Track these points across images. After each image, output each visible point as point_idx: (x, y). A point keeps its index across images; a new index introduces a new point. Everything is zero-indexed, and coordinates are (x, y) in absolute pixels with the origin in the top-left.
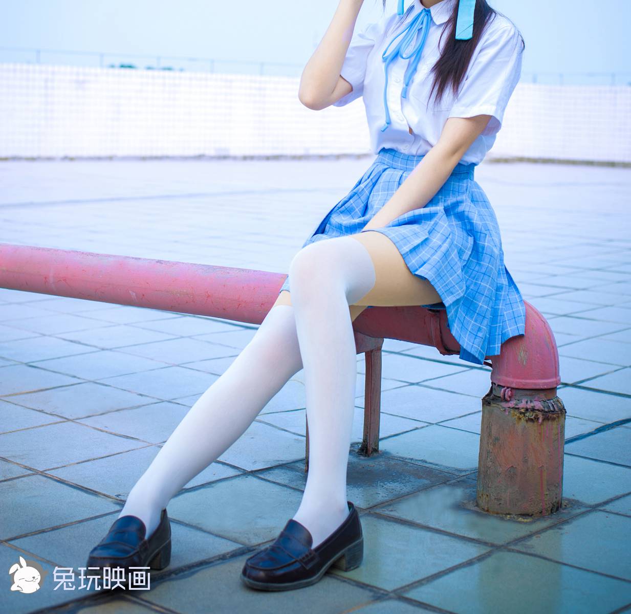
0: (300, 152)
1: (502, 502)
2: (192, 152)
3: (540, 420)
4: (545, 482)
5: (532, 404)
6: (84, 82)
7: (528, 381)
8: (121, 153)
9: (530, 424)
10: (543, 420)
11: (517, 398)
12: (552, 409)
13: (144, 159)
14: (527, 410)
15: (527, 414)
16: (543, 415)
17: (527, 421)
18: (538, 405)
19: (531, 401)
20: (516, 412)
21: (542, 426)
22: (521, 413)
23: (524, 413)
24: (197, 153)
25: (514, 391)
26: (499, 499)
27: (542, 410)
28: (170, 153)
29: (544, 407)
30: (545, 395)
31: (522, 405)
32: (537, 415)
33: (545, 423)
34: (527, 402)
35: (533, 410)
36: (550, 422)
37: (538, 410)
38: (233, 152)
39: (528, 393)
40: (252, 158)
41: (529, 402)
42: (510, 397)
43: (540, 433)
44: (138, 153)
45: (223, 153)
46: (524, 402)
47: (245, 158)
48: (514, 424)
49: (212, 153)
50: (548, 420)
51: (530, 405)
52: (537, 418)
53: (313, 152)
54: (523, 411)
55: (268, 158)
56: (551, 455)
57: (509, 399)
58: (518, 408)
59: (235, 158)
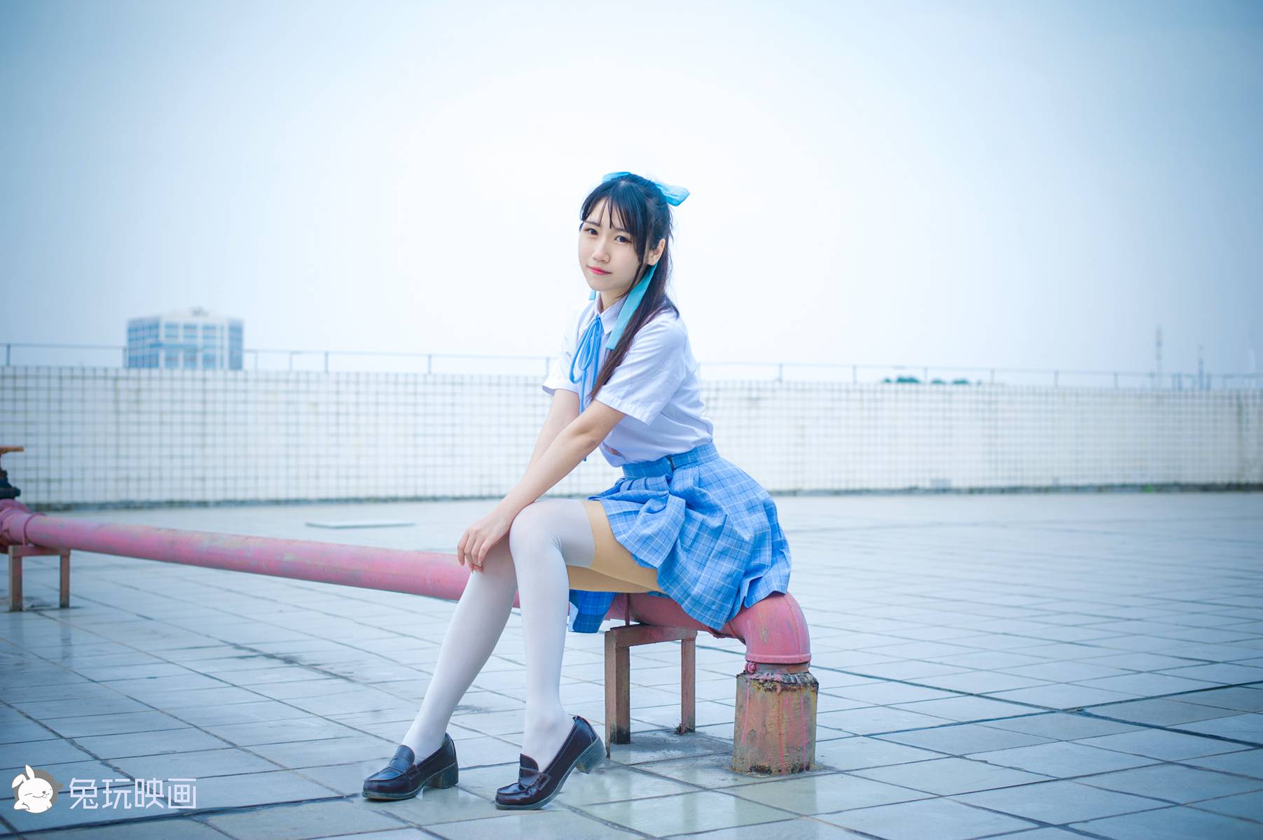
0: (1047, 482)
1: (745, 761)
2: (901, 485)
3: (778, 691)
4: (784, 745)
5: (772, 677)
6: (758, 399)
7: (768, 656)
8: (807, 486)
9: (769, 693)
10: (782, 690)
11: (760, 671)
12: (793, 681)
13: (837, 493)
14: (766, 681)
15: (766, 685)
16: (781, 686)
17: (765, 690)
18: (778, 677)
19: (772, 674)
20: (756, 683)
21: (781, 696)
22: (760, 684)
23: (763, 684)
24: (907, 485)
25: (758, 665)
26: (742, 759)
27: (781, 682)
28: (872, 486)
29: (784, 679)
30: (788, 669)
31: (764, 676)
32: (775, 686)
33: (784, 693)
34: (768, 675)
35: (772, 681)
36: (789, 693)
37: (777, 681)
38: (955, 484)
39: (770, 667)
40: (981, 491)
41: (770, 675)
42: (753, 670)
43: (778, 702)
44: (829, 486)
45: (941, 485)
46: (765, 674)
47: (971, 491)
48: (754, 693)
49: (928, 485)
50: (787, 690)
51: (770, 677)
52: (774, 689)
53: (1063, 482)
54: (761, 681)
55: (1003, 491)
56: (791, 722)
57: (752, 672)
58: (758, 680)
59: (958, 491)
